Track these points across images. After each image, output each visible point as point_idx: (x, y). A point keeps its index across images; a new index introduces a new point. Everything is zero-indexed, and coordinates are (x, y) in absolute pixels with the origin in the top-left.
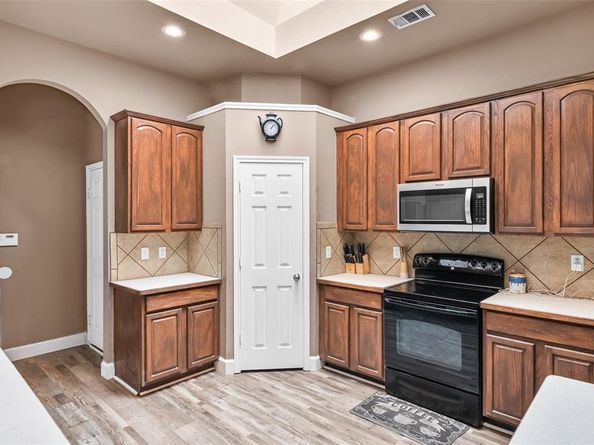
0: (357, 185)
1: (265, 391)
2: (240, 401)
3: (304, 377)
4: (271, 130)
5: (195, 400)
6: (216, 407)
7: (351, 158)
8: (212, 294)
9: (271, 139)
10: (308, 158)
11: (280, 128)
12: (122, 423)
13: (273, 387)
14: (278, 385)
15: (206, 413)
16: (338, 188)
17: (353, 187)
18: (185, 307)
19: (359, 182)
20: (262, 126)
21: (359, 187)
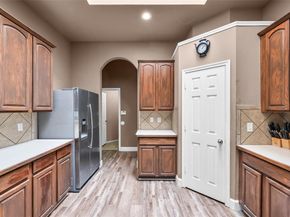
0: (279, 73)
1: (189, 207)
2: (171, 206)
3: (222, 211)
4: (202, 49)
5: (153, 193)
6: (158, 202)
7: (273, 51)
8: (173, 142)
9: (203, 55)
10: (229, 61)
11: (208, 47)
12: (122, 190)
13: (196, 207)
14: (200, 208)
15: (151, 204)
16: (262, 79)
17: (274, 75)
18: (157, 146)
19: (281, 70)
20: (197, 48)
21: (281, 74)
